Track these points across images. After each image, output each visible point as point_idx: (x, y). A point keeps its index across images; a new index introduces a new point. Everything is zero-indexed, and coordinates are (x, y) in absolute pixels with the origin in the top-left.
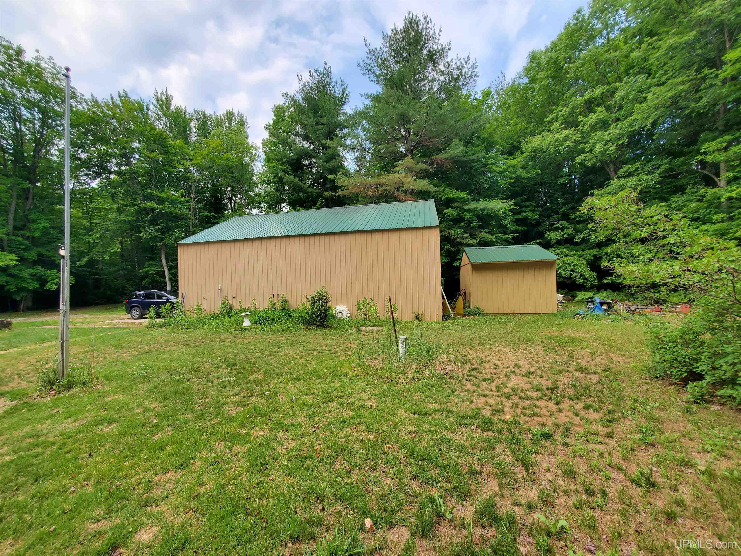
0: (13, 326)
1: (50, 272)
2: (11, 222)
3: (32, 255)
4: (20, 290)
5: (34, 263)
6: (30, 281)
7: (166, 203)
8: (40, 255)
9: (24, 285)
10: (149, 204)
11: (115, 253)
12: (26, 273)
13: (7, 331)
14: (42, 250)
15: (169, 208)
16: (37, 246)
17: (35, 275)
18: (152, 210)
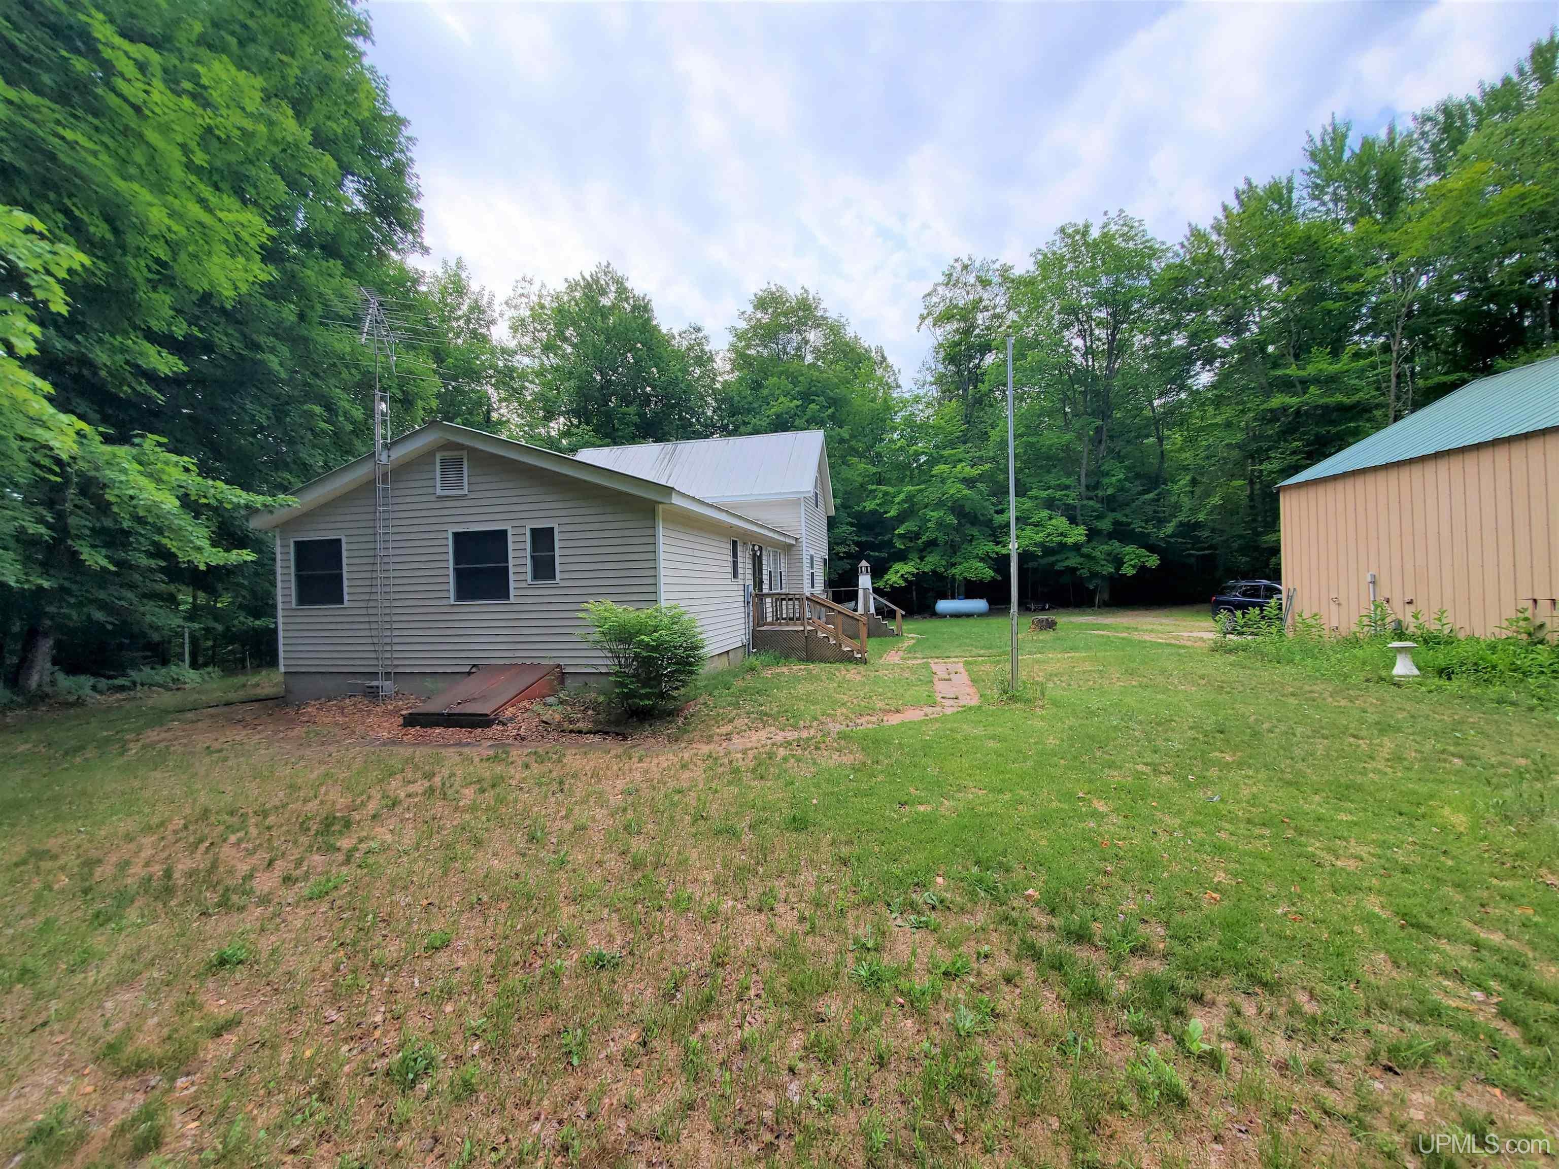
0: (1058, 626)
1: (1127, 548)
2: (1083, 480)
3: (1105, 525)
4: (1094, 575)
5: (1111, 536)
6: (1103, 563)
7: (1312, 389)
8: (1116, 523)
9: (1098, 569)
10: (1278, 400)
11: (1215, 507)
12: (1100, 550)
13: (1051, 633)
14: (1119, 516)
15: (1321, 396)
16: (1113, 510)
17: (1109, 554)
18: (1284, 409)
